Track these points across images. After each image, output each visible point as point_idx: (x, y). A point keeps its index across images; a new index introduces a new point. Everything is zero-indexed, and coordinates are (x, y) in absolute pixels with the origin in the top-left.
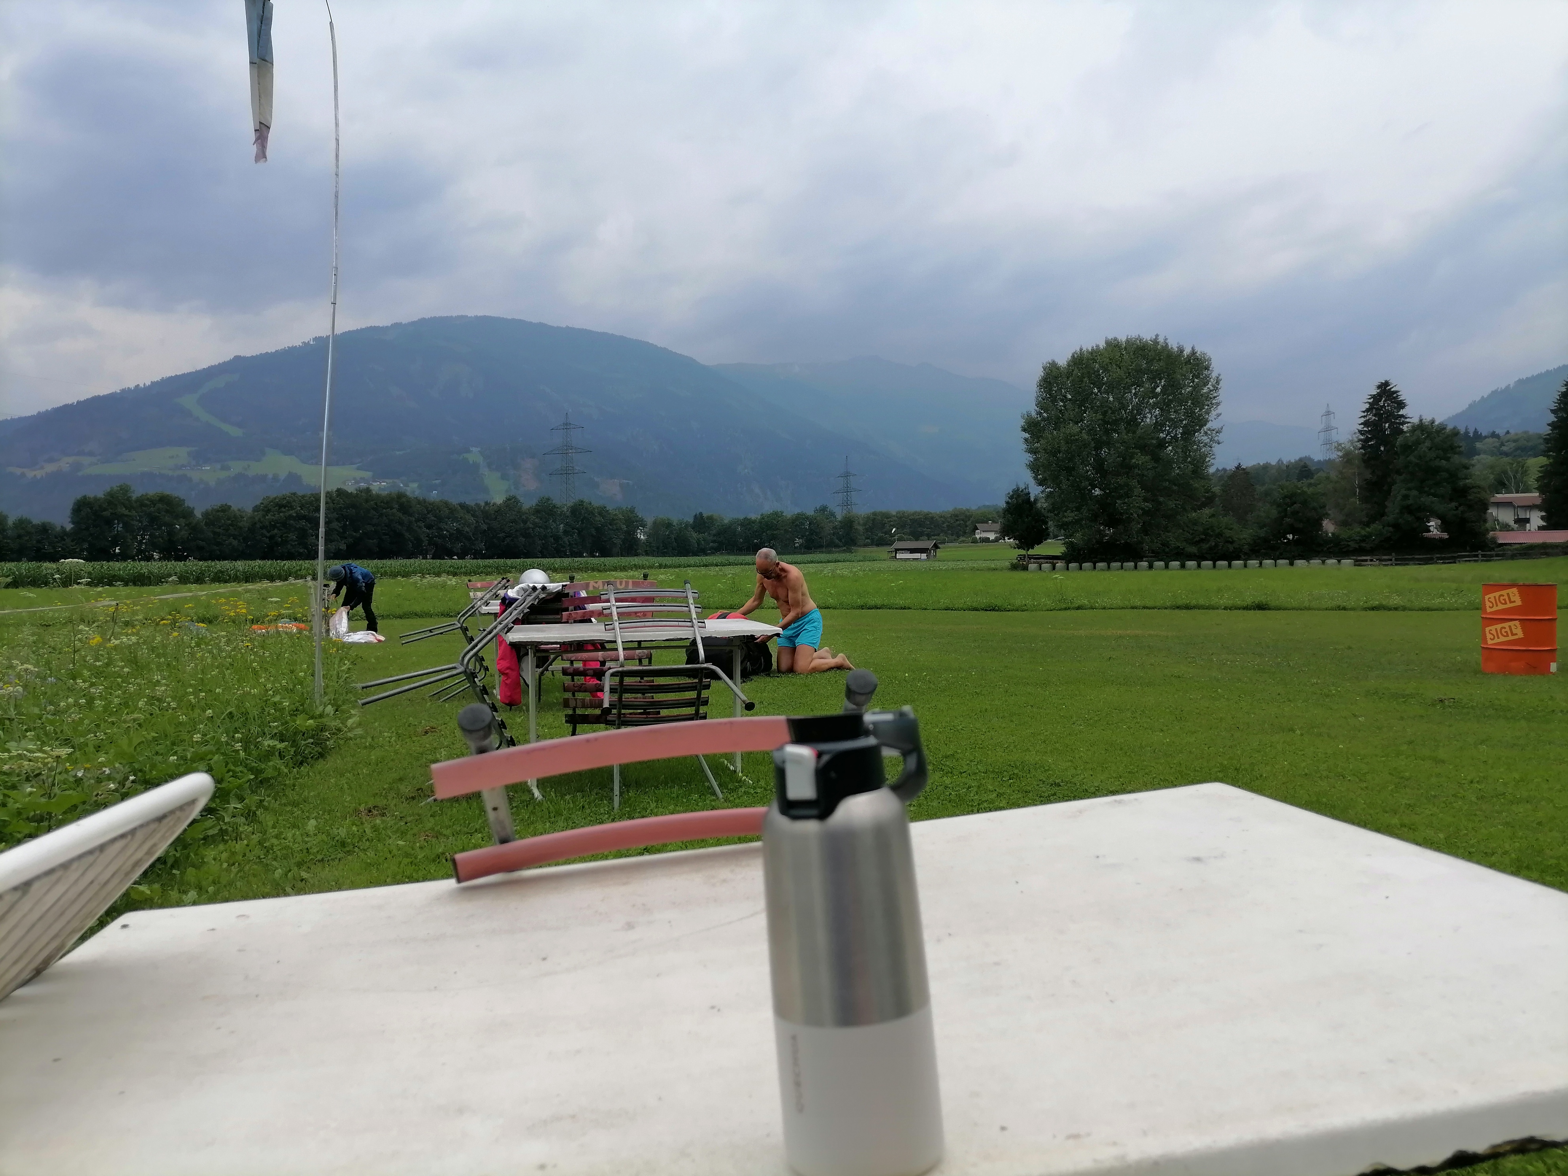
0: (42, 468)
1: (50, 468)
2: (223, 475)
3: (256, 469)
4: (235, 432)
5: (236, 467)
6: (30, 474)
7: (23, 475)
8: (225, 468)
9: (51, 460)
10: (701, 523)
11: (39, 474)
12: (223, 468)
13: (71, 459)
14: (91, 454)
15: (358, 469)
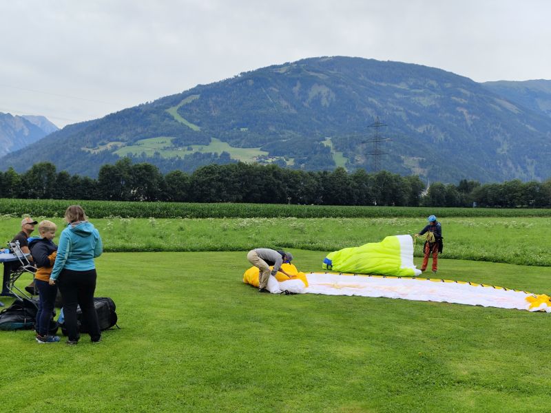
0: (98, 148)
1: (102, 149)
2: (189, 153)
3: (206, 150)
4: (195, 128)
5: (196, 149)
6: (92, 152)
7: (89, 152)
8: (190, 149)
9: (103, 144)
10: (465, 187)
11: (97, 151)
12: (188, 149)
13: (112, 144)
14: (122, 141)
15: (261, 150)
